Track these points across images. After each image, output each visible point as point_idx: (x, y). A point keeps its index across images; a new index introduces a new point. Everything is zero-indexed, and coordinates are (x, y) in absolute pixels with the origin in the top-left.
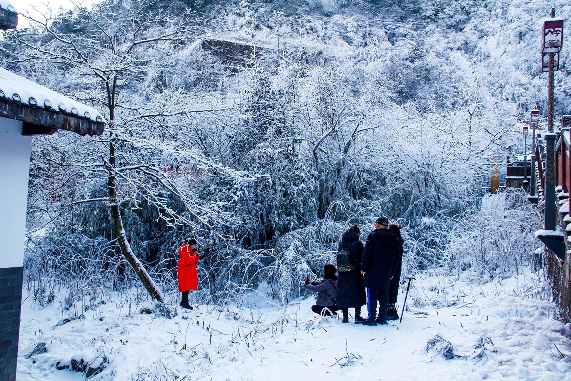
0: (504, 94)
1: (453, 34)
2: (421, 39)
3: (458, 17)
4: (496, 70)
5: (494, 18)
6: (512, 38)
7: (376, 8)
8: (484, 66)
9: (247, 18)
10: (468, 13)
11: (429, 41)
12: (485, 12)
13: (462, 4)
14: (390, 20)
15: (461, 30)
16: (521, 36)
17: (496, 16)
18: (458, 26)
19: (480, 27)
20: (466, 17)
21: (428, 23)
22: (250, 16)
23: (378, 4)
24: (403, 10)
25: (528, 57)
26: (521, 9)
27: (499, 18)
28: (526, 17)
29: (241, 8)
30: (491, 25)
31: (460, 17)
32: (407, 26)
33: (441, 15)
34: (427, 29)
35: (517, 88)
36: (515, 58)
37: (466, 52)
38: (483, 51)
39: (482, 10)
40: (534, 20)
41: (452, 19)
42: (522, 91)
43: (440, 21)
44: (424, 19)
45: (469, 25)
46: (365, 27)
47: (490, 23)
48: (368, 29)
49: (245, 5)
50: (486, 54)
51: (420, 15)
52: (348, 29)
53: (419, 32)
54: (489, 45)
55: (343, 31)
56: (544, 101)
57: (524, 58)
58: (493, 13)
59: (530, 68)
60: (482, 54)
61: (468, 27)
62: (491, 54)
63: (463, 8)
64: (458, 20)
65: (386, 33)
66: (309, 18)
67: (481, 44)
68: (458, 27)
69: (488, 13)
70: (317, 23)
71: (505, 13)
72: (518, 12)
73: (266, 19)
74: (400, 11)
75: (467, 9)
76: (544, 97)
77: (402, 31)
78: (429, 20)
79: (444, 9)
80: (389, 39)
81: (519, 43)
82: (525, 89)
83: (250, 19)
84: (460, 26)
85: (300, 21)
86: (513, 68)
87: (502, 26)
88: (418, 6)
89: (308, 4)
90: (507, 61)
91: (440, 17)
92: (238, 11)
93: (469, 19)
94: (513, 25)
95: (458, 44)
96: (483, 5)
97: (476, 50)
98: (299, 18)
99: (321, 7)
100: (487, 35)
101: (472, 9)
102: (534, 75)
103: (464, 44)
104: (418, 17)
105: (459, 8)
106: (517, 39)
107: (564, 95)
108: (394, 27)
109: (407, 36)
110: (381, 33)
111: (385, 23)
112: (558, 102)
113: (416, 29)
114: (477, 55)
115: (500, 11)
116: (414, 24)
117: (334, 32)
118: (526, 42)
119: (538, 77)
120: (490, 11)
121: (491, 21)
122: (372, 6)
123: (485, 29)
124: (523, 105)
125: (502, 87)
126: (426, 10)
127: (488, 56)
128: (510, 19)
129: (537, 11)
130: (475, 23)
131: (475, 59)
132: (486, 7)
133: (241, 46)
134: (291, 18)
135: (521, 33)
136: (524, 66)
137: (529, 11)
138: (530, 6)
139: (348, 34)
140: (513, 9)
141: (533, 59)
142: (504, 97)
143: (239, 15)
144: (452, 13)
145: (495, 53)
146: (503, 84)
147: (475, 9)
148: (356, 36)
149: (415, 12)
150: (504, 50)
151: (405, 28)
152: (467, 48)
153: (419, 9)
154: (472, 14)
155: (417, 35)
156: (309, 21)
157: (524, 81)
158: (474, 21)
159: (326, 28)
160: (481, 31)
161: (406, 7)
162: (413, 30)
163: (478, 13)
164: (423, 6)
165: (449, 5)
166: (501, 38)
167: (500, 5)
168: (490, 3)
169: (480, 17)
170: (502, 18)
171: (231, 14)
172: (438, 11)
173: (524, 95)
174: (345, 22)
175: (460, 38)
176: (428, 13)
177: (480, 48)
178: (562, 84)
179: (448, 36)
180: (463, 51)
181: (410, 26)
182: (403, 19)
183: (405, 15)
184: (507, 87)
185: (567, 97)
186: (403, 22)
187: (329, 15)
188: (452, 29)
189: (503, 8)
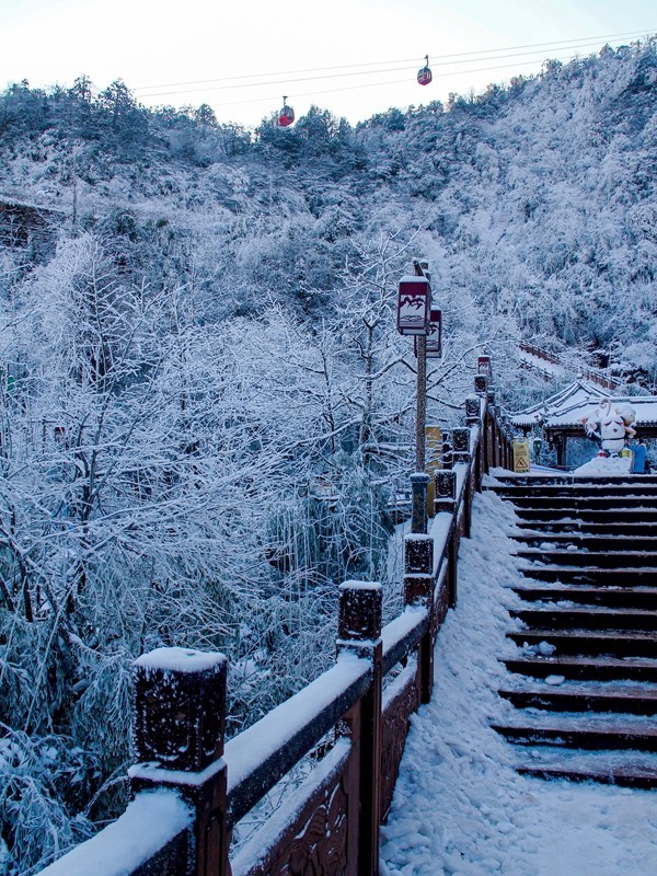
0: (500, 302)
1: (420, 204)
2: (365, 209)
3: (429, 178)
4: (487, 262)
5: (486, 181)
6: (515, 213)
7: (293, 158)
8: (470, 256)
9: (49, 163)
10: (445, 173)
11: (377, 213)
12: (472, 171)
13: (436, 157)
14: (315, 177)
15: (434, 198)
16: (528, 210)
17: (490, 177)
18: (429, 192)
19: (465, 195)
20: (443, 178)
21: (379, 185)
22: (55, 161)
23: (296, 152)
24: (338, 162)
25: (539, 242)
26: (528, 169)
27: (495, 182)
28: (535, 181)
29: (41, 146)
30: (481, 191)
31: (433, 177)
32: (341, 187)
33: (401, 173)
34: (377, 194)
35: (522, 292)
36: (519, 245)
37: (442, 234)
38: (468, 232)
39: (467, 168)
40: (546, 186)
41: (420, 181)
42: (529, 297)
43: (399, 183)
44: (374, 179)
45: (447, 190)
46: (266, 186)
47: (479, 189)
48: (273, 190)
49: (48, 140)
50: (473, 237)
51: (367, 171)
52: (235, 188)
53: (362, 198)
54: (478, 223)
55: (226, 191)
56: (564, 316)
57: (533, 244)
58: (484, 173)
59: (541, 260)
60: (467, 238)
61: (445, 194)
62: (481, 238)
63: (437, 164)
64: (428, 183)
65: (307, 199)
66: (167, 167)
67: (464, 220)
68: (429, 194)
69: (477, 173)
70: (181, 178)
71: (503, 174)
72: (523, 172)
73: (86, 167)
74: (333, 164)
75: (444, 165)
76: (564, 308)
77: (332, 195)
78: (381, 181)
79: (407, 164)
80: (310, 209)
81: (526, 221)
82: (534, 294)
83: (53, 164)
84: (432, 192)
85: (149, 171)
86: (516, 260)
87: (499, 194)
88: (364, 158)
89: (168, 145)
90: (507, 250)
91: (400, 176)
92: (34, 151)
93: (446, 182)
94: (515, 194)
95: (430, 221)
96: (468, 161)
97: (457, 230)
98: (147, 167)
99: (193, 152)
100: (476, 207)
101: (452, 166)
102: (548, 273)
103: (438, 220)
104: (364, 174)
105: (431, 163)
106: (523, 215)
107: (596, 306)
108: (321, 189)
109: (343, 205)
110: (299, 198)
111: (304, 182)
112: (586, 318)
113: (359, 193)
114: (458, 237)
115: (495, 171)
116: (355, 185)
117: (208, 192)
118: (537, 220)
119: (554, 275)
120: (480, 171)
121: (481, 186)
122: (285, 154)
123: (473, 197)
124: (531, 321)
125: (495, 290)
126: (376, 164)
127: (477, 241)
128: (511, 184)
129: (551, 173)
130: (457, 187)
131: (455, 245)
132: (473, 163)
133: (8, 207)
134: (132, 167)
135: (528, 206)
136: (533, 257)
137: (539, 173)
138: (540, 165)
139: (235, 197)
140: (516, 168)
141: (547, 246)
142: (499, 307)
143: (36, 158)
144: (419, 171)
145: (488, 236)
146: (497, 284)
147: (457, 166)
148: (249, 200)
149: (360, 166)
150: (502, 233)
151: (340, 191)
152: (443, 227)
153: (366, 162)
154: (451, 174)
155: (360, 203)
156: (165, 173)
157: (533, 281)
158: (453, 184)
159: (195, 186)
160: (466, 200)
161: (343, 158)
162: (352, 194)
163: (461, 172)
164: (372, 158)
165: (416, 159)
166: (497, 213)
167: (496, 161)
168: (480, 157)
169: (465, 179)
170: (498, 183)
171: (20, 155)
172: (398, 168)
173: (533, 304)
174: (229, 176)
175: (433, 211)
176: (381, 169)
177: (465, 227)
178: (591, 287)
179: (412, 206)
180: (436, 232)
181: (347, 187)
182: (336, 177)
183: (341, 170)
184: (505, 290)
185: (601, 309)
186: (336, 181)
187: (204, 165)
188: (420, 196)
189: (500, 167)
